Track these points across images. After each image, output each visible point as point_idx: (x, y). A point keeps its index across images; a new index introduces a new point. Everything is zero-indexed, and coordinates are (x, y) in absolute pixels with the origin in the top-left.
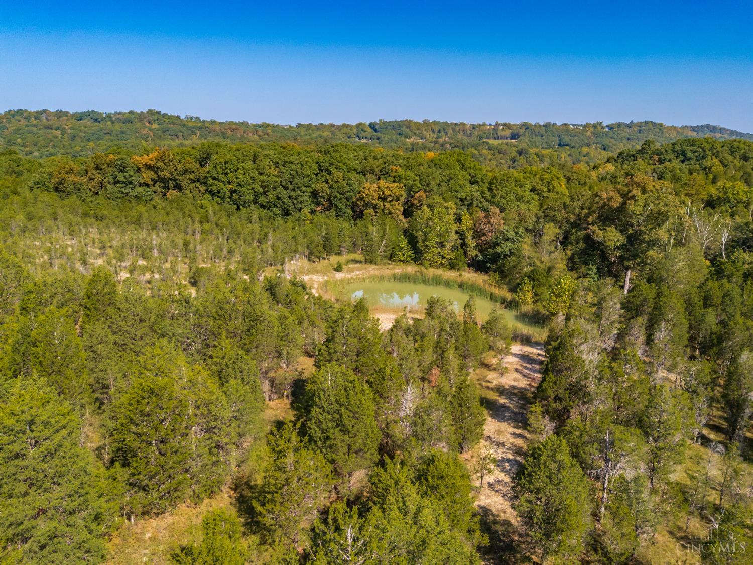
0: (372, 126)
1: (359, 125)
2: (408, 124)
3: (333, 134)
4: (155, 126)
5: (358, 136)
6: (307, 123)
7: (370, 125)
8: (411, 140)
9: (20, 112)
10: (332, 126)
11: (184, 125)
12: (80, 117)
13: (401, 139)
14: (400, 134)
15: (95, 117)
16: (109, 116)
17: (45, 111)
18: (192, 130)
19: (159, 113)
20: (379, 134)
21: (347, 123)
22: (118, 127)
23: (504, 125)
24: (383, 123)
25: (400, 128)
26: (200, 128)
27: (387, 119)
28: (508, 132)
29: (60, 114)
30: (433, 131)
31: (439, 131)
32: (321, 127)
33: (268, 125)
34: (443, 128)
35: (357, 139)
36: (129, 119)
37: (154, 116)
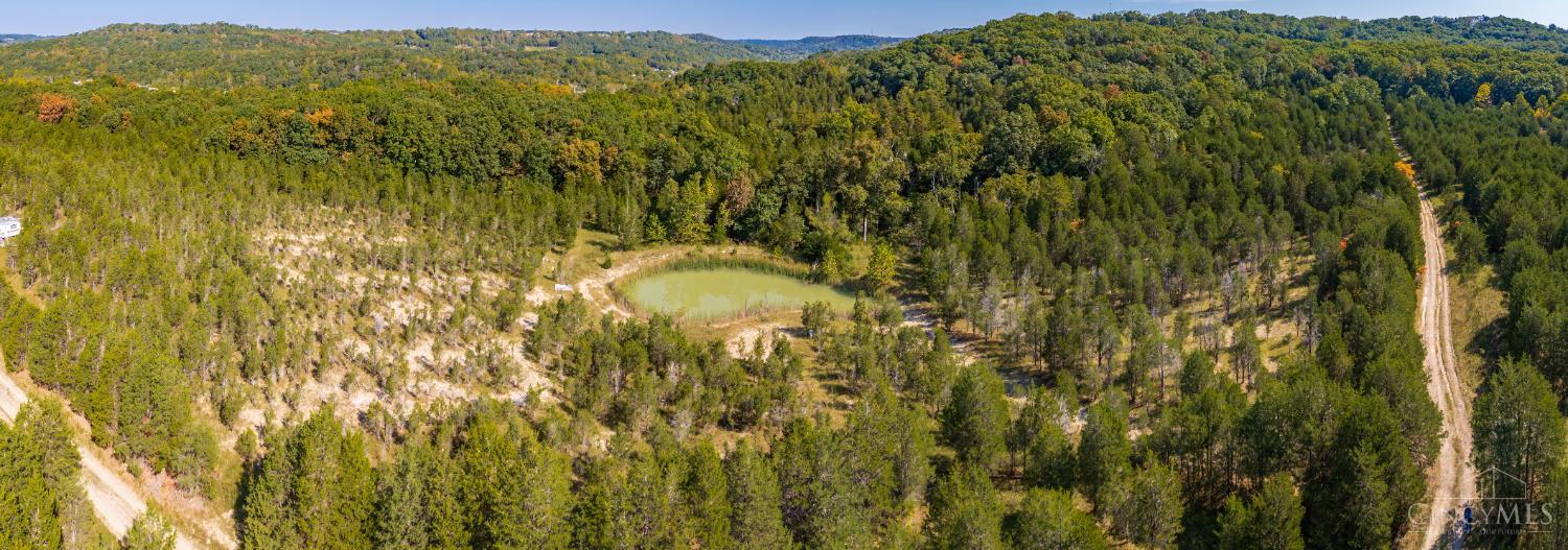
0: (420, 33)
1: (405, 33)
2: (455, 31)
3: (382, 40)
4: (224, 35)
5: (406, 43)
6: (356, 30)
7: (417, 32)
8: (459, 47)
9: (118, 25)
10: (380, 32)
11: (249, 35)
12: (163, 29)
13: (448, 45)
14: (447, 41)
15: (175, 29)
16: (185, 27)
17: (136, 24)
18: (256, 40)
19: (227, 24)
20: (427, 41)
21: (394, 29)
22: (193, 38)
23: (541, 32)
24: (431, 30)
25: (447, 36)
26: (263, 37)
27: (434, 26)
28: (546, 40)
29: (147, 27)
30: (477, 38)
31: (483, 39)
32: (368, 33)
33: (319, 32)
34: (485, 36)
35: (406, 46)
36: (202, 30)
37: (223, 27)
